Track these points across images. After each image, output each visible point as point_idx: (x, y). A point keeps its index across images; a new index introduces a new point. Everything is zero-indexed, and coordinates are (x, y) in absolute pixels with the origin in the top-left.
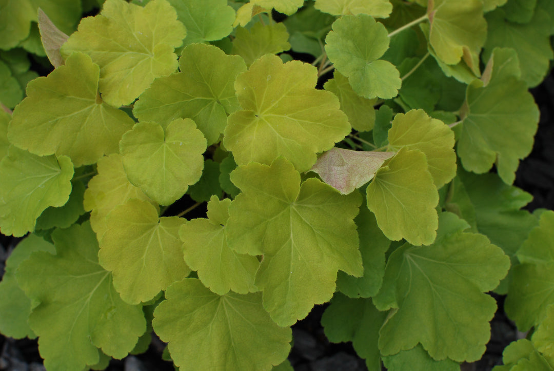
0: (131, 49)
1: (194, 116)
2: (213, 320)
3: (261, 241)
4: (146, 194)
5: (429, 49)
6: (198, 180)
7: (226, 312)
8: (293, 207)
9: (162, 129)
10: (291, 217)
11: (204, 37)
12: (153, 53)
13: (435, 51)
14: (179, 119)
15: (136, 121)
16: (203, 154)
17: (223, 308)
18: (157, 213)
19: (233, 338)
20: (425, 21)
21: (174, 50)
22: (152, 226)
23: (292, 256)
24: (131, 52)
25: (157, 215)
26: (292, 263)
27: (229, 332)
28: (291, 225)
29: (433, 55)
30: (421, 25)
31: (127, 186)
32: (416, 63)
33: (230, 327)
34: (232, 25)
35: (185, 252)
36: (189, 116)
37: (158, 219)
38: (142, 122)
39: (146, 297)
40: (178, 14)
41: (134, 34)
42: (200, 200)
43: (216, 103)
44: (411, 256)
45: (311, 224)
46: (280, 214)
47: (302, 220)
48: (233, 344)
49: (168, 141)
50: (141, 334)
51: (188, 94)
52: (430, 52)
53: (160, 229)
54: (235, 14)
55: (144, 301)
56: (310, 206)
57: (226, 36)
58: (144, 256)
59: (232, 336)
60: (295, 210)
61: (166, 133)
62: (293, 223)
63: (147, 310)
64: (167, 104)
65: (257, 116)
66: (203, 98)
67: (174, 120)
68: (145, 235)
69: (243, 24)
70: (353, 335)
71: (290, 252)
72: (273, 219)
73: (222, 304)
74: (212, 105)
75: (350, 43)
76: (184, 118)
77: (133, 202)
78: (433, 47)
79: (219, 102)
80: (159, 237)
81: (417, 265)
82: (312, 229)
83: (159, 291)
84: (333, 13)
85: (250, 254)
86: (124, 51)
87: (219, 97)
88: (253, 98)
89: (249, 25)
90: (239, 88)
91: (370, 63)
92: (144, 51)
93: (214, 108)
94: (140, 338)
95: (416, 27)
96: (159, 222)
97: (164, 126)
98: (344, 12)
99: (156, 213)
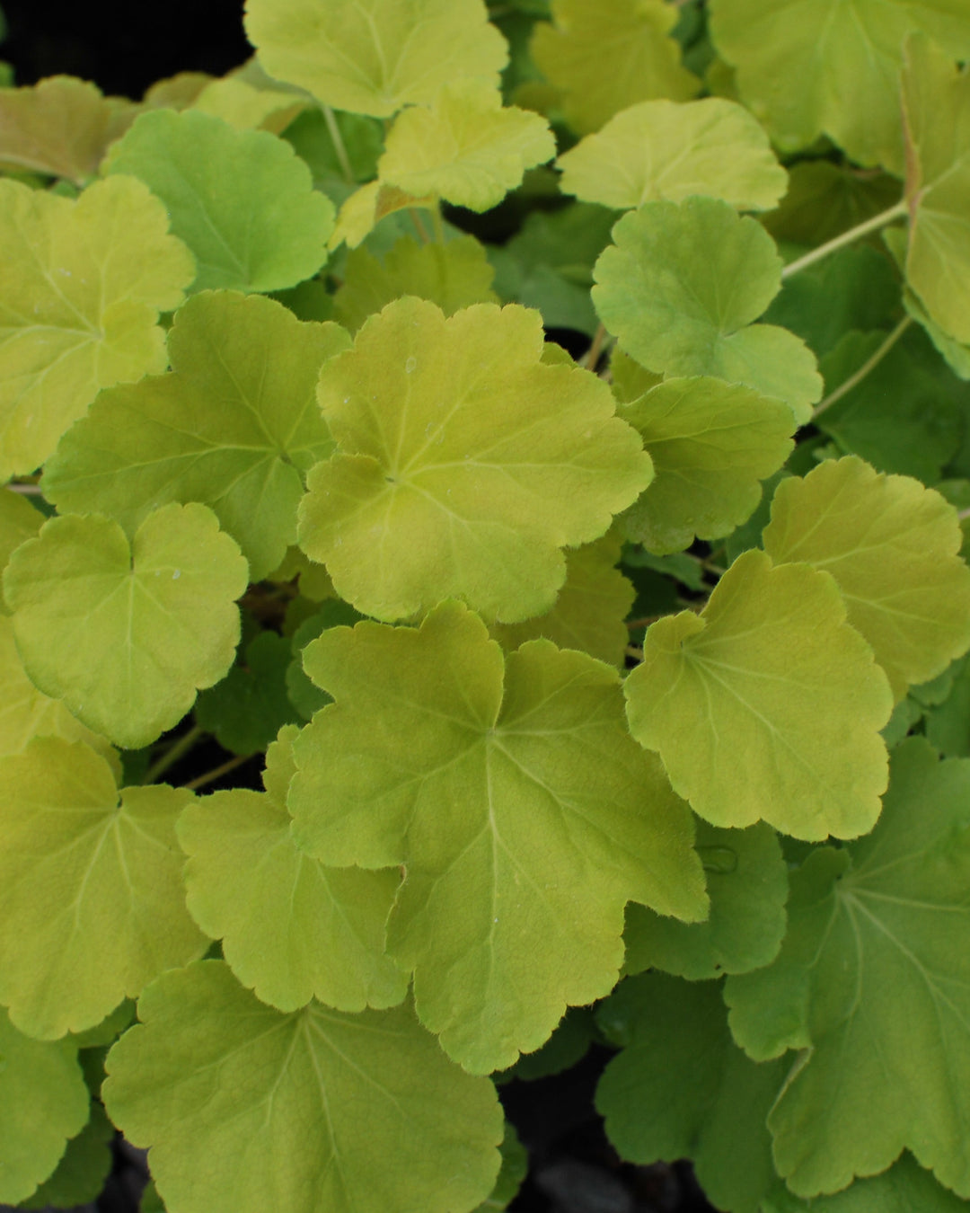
0: (39, 319)
1: (215, 499)
2: (278, 1082)
3: (401, 831)
4: (80, 717)
5: (906, 301)
6: (224, 673)
7: (315, 1061)
8: (495, 738)
9: (123, 536)
10: (489, 769)
11: (250, 283)
12: (103, 330)
13: (927, 305)
14: (168, 507)
15: (49, 511)
16: (237, 602)
17: (305, 1050)
18: (112, 777)
19: (335, 1134)
20: (900, 222)
21: (157, 319)
22: (101, 817)
23: (496, 874)
24: (38, 327)
25: (114, 786)
26: (496, 895)
27: (322, 1118)
28: (490, 789)
29: (921, 319)
30: (887, 235)
31: (32, 704)
32: (875, 346)
33: (325, 1104)
34: (326, 246)
35: (189, 885)
36: (201, 496)
37: (117, 793)
38: (66, 513)
39: (82, 1018)
40: (172, 216)
41: (48, 276)
42: (244, 750)
43: (278, 460)
44: (859, 897)
45: (547, 784)
46: (457, 761)
47: (519, 773)
48: (334, 1152)
49: (140, 568)
50: (74, 1131)
51: (196, 435)
52: (913, 314)
53: (123, 823)
54: (333, 215)
55: (77, 1029)
56: (542, 733)
57: (307, 275)
58: (78, 901)
59: (331, 1131)
60: (501, 747)
61: (134, 546)
62: (496, 785)
63: (90, 1060)
64: (136, 465)
65: (390, 480)
66: (241, 447)
67: (155, 509)
68: (78, 840)
69: (354, 241)
70: (694, 1141)
71: (490, 863)
72: (434, 772)
73: (303, 1038)
74: (267, 467)
75: (668, 279)
76: (184, 504)
77: (46, 747)
78: (918, 292)
79: (286, 459)
80: (120, 849)
81: (877, 923)
82: (550, 796)
83: (119, 1001)
84: (614, 203)
85: (362, 865)
86: (19, 325)
87: (287, 443)
88: (372, 426)
89: (371, 241)
90: (331, 401)
91: (731, 334)
92: (76, 324)
93: (272, 474)
94: (73, 1145)
95: (875, 237)
96: (120, 804)
97: (129, 526)
98: (647, 197)
99: (108, 774)
